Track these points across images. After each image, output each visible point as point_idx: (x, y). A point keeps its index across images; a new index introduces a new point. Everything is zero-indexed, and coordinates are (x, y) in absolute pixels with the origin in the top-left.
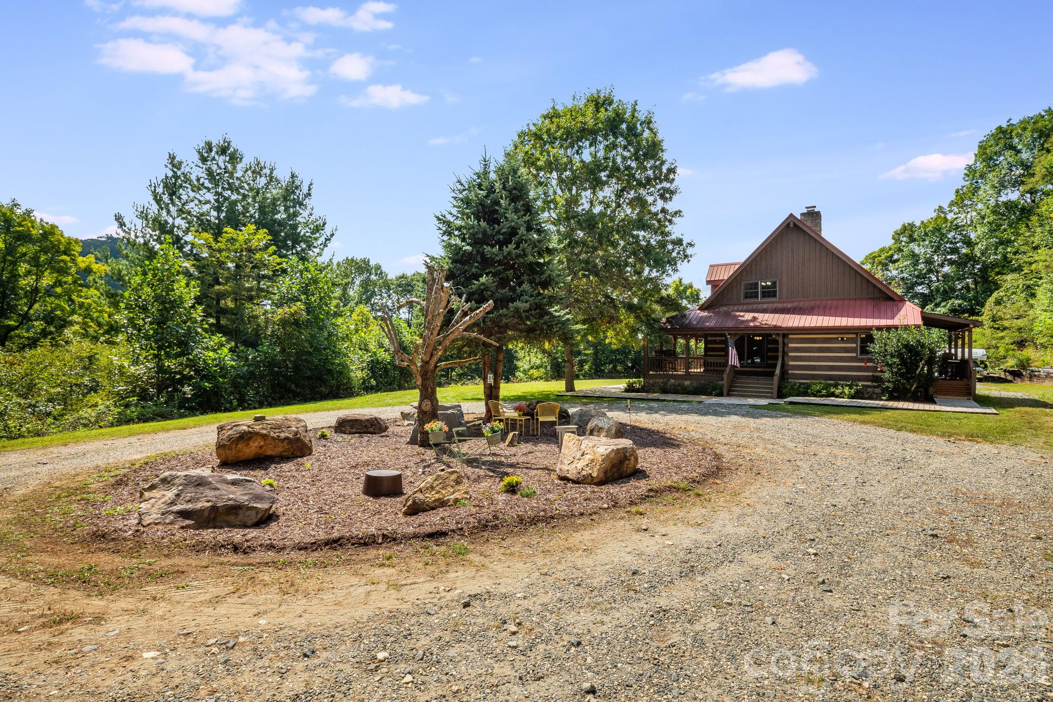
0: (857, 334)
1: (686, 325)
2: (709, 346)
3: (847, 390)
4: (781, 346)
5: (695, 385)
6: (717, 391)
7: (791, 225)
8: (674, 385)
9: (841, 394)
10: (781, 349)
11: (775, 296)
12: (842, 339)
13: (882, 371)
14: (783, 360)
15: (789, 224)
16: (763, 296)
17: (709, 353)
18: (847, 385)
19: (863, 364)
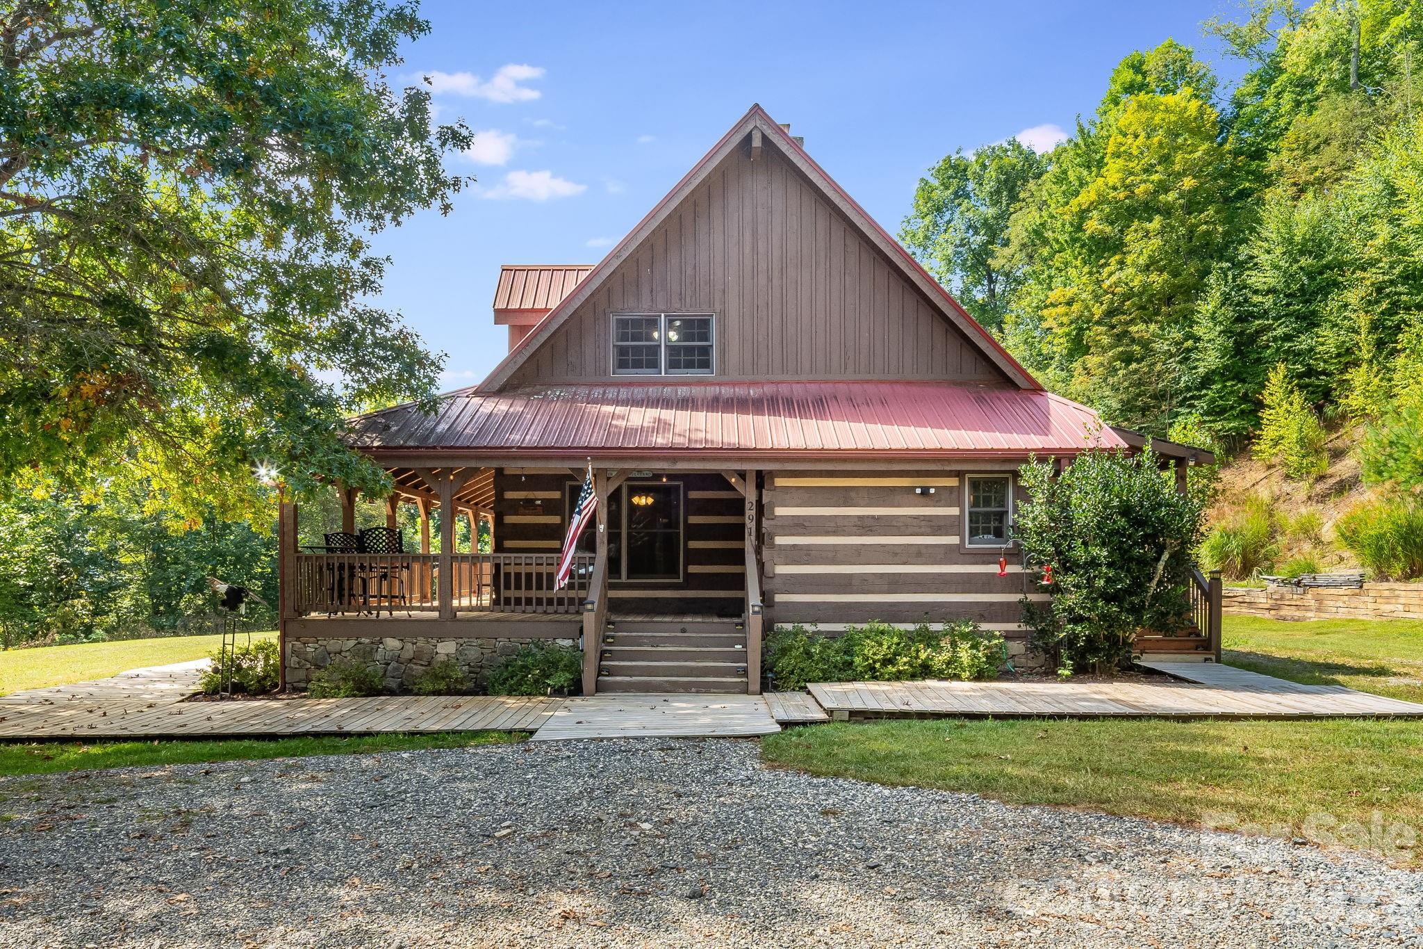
0: (959, 474)
1: (443, 438)
2: (510, 519)
3: (965, 654)
4: (750, 512)
6: (561, 678)
7: (757, 142)
9: (948, 663)
10: (751, 525)
11: (705, 364)
12: (925, 491)
13: (1055, 589)
14: (761, 565)
15: (749, 137)
16: (673, 364)
17: (508, 544)
18: (964, 637)
19: (995, 569)
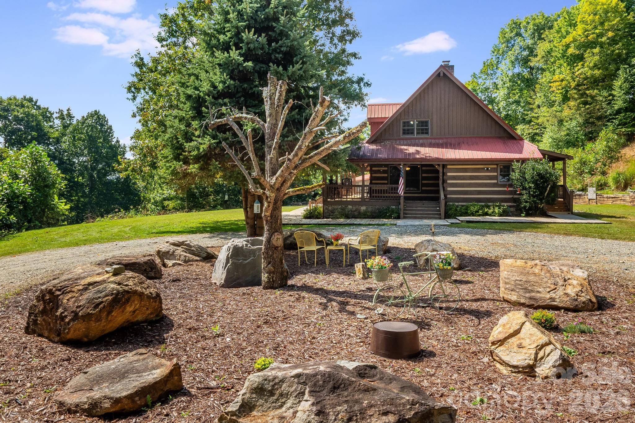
0: (497, 165)
1: (362, 156)
2: (374, 175)
3: (497, 210)
4: (441, 174)
5: (370, 210)
6: (396, 215)
7: (442, 75)
8: (351, 211)
9: (493, 212)
10: (441, 178)
11: (427, 133)
12: (488, 169)
13: (521, 194)
14: (444, 188)
15: (440, 73)
16: (418, 133)
17: (374, 182)
18: (497, 206)
19: (506, 189)
